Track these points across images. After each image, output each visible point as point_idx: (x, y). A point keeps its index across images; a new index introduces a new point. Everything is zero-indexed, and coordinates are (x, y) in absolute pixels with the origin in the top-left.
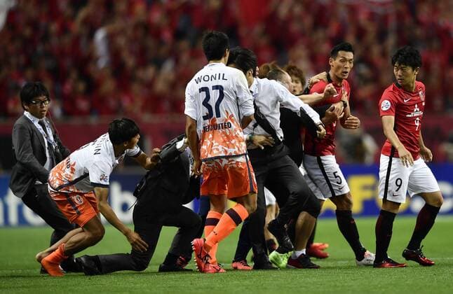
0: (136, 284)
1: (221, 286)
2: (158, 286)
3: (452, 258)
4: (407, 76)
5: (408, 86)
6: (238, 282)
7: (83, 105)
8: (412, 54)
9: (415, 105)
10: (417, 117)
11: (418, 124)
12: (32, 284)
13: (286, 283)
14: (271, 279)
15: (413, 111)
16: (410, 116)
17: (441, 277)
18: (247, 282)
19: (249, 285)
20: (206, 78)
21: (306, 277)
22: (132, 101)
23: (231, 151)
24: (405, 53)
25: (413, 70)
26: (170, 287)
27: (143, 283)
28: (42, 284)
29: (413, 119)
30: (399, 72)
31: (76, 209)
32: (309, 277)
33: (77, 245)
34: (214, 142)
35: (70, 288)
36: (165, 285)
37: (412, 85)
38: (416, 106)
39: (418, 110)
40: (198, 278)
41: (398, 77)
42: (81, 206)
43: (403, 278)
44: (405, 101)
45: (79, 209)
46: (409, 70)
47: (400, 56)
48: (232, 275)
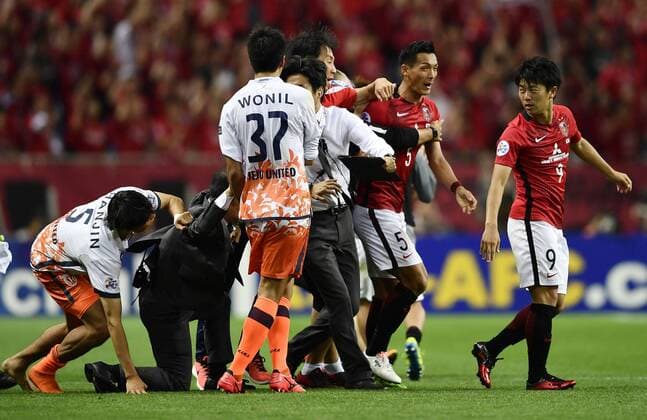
0: (169, 407)
1: (297, 413)
2: (203, 410)
3: (646, 378)
4: (538, 99)
5: (542, 115)
6: (323, 407)
7: (95, 136)
8: (545, 66)
9: (553, 145)
10: (559, 162)
11: (561, 173)
12: (14, 403)
13: (396, 410)
14: (373, 403)
15: (551, 154)
16: (548, 162)
17: (629, 407)
18: (336, 408)
19: (340, 413)
20: (258, 100)
21: (425, 401)
22: (169, 131)
23: (289, 211)
24: (534, 66)
25: (548, 91)
26: (219, 413)
27: (181, 407)
28: (28, 403)
29: (554, 166)
30: (527, 95)
31: (67, 293)
32: (430, 402)
33: (75, 347)
34: (264, 196)
35: (69, 411)
36: (212, 410)
37: (546, 113)
38: (556, 146)
39: (559, 151)
40: (263, 400)
41: (525, 103)
42: (74, 288)
43: (571, 406)
44: (537, 141)
45: (72, 294)
46: (542, 90)
47: (527, 70)
48: (314, 397)
